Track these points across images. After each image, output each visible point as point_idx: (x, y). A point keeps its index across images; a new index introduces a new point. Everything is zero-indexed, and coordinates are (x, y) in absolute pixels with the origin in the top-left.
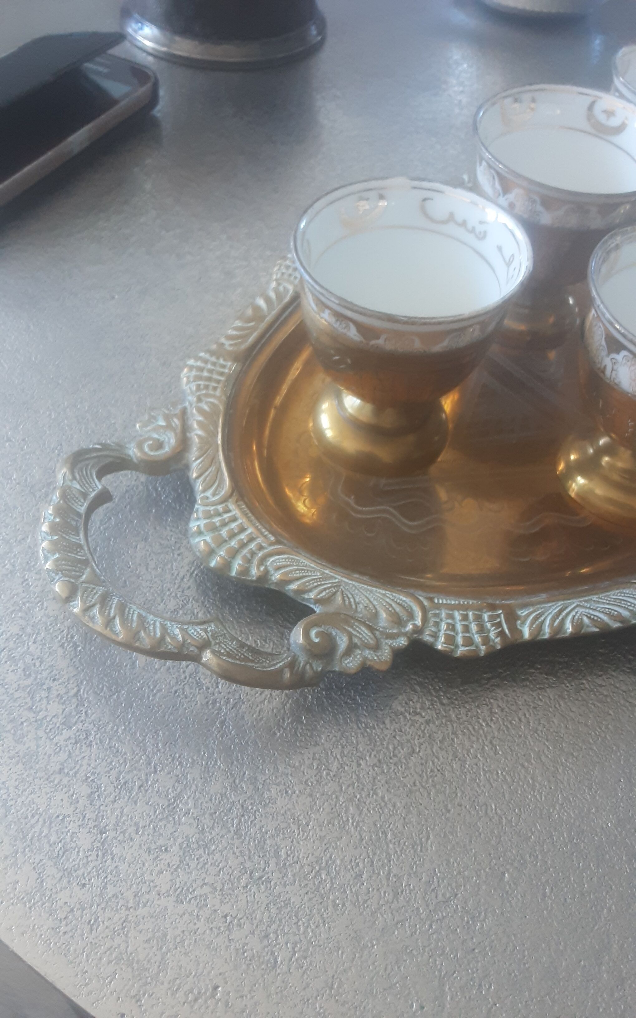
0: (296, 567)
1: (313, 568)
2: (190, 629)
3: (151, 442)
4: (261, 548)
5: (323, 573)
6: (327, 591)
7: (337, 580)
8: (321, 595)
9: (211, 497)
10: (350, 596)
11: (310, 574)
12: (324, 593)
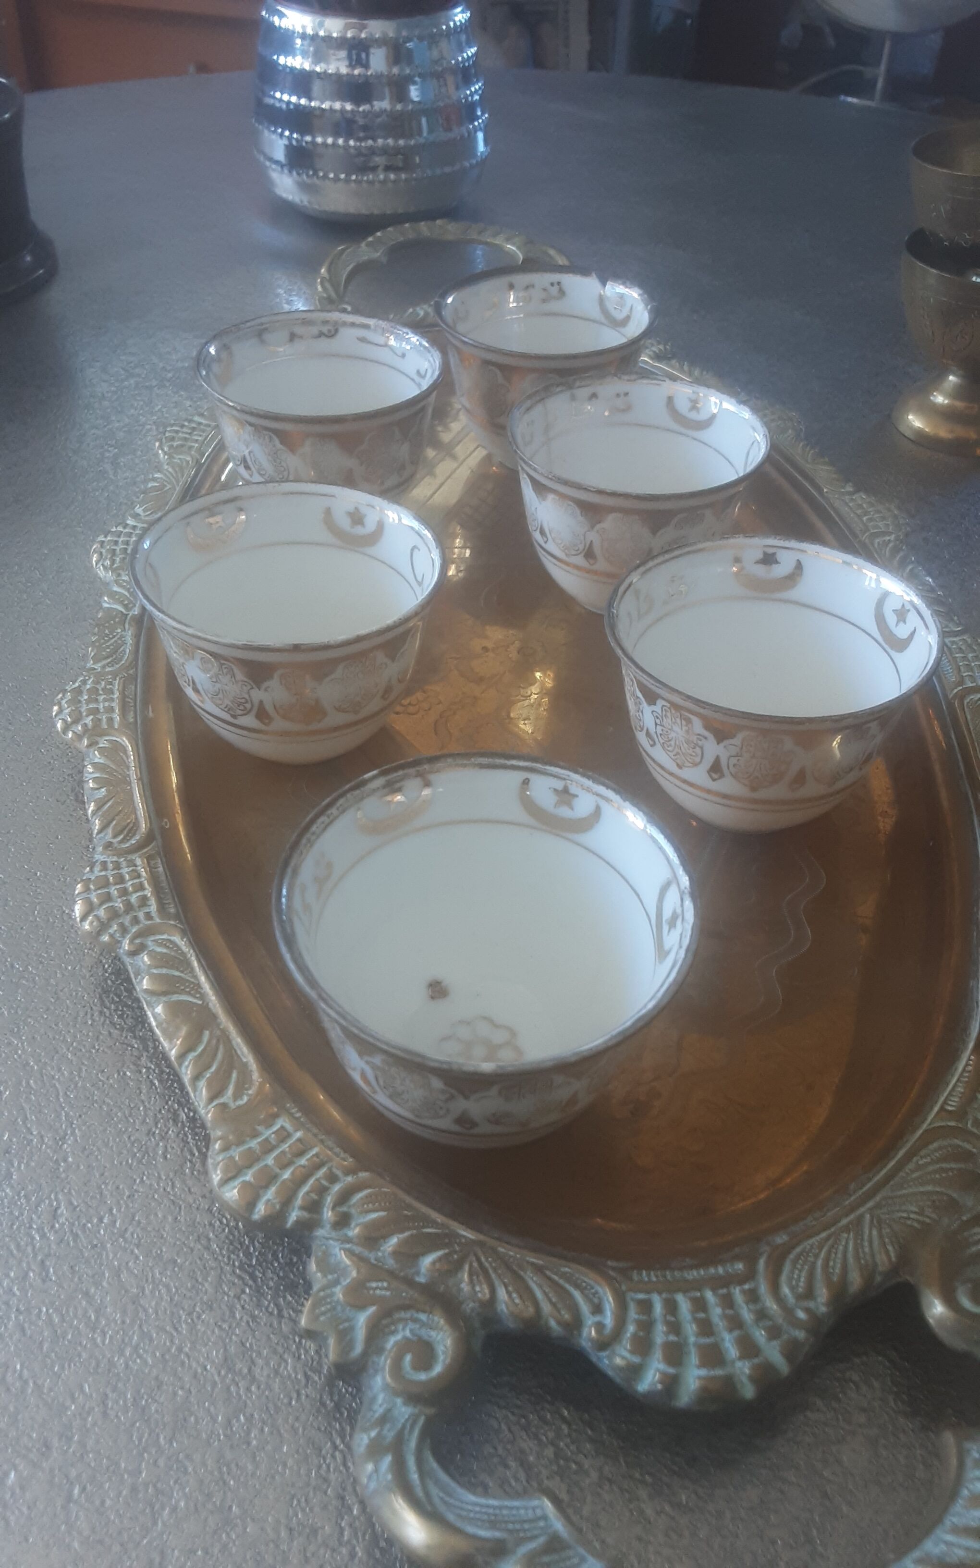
0: (819, 1263)
1: (828, 1239)
2: (971, 1487)
3: (408, 1358)
4: (753, 1297)
5: (846, 1229)
6: (887, 1240)
7: (868, 1216)
8: (892, 1255)
9: (597, 1318)
10: (905, 1215)
11: (841, 1248)
12: (890, 1248)
